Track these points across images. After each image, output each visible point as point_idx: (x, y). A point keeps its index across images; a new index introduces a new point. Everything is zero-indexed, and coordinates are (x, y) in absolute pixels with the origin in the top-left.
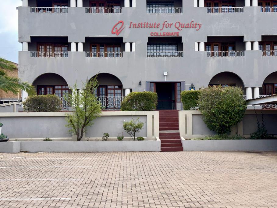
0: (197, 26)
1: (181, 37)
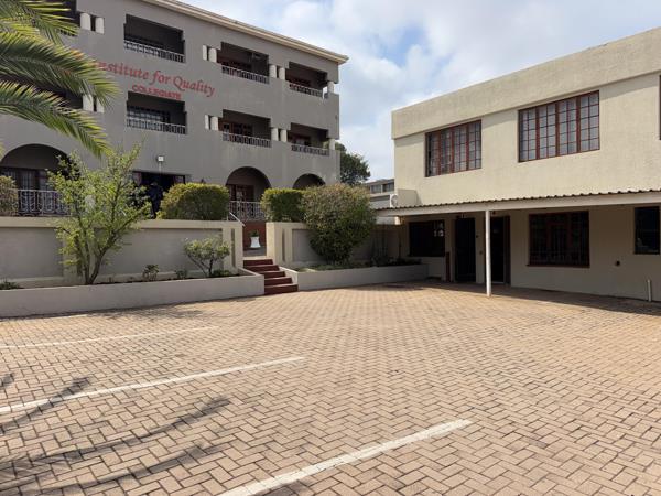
0: (208, 90)
1: (183, 103)
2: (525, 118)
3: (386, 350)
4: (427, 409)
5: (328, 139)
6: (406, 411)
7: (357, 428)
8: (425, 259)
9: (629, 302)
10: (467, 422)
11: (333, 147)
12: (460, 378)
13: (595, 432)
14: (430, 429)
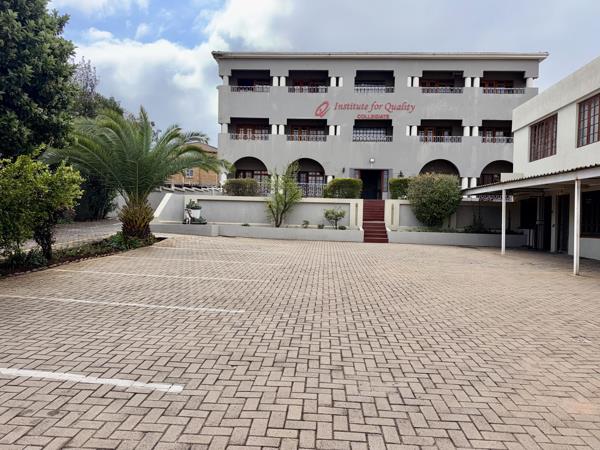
0: (410, 107)
1: (391, 121)
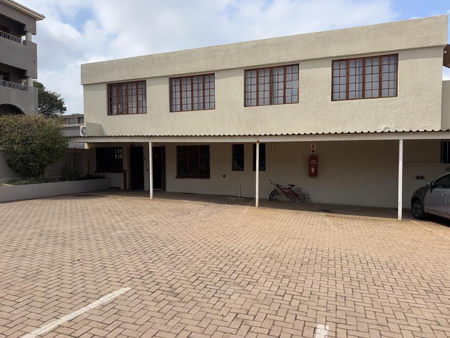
2: (174, 84)
3: (71, 245)
4: (100, 284)
5: (26, 78)
6: (83, 289)
7: (40, 310)
8: (107, 175)
9: (229, 198)
10: (128, 289)
11: (31, 84)
12: (126, 258)
13: (206, 279)
14: (100, 299)
